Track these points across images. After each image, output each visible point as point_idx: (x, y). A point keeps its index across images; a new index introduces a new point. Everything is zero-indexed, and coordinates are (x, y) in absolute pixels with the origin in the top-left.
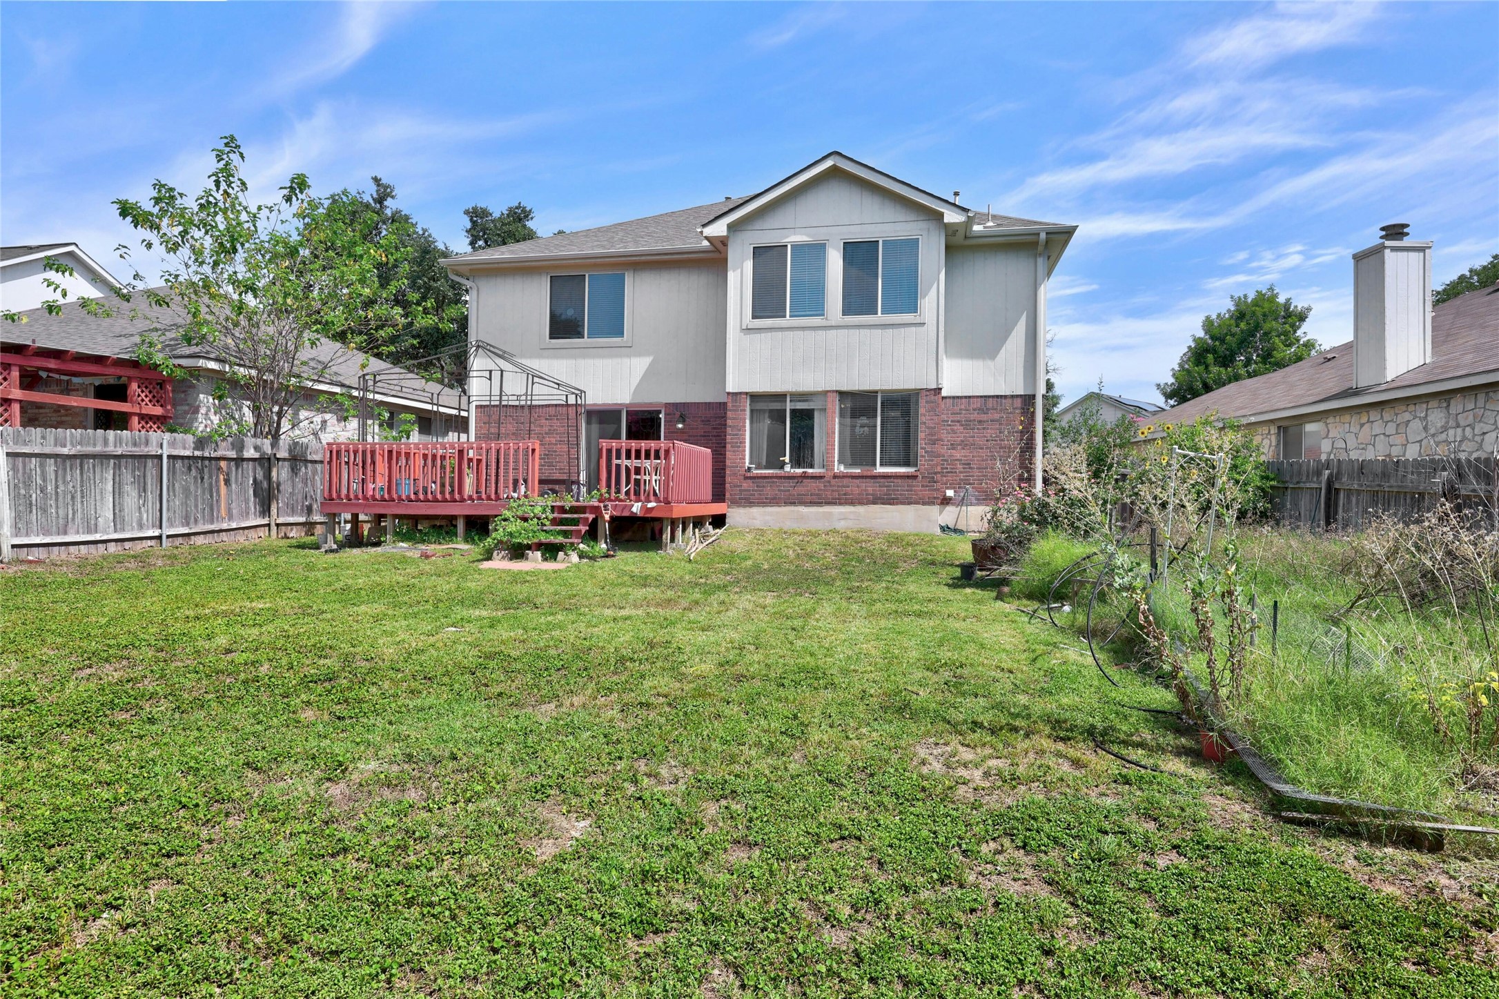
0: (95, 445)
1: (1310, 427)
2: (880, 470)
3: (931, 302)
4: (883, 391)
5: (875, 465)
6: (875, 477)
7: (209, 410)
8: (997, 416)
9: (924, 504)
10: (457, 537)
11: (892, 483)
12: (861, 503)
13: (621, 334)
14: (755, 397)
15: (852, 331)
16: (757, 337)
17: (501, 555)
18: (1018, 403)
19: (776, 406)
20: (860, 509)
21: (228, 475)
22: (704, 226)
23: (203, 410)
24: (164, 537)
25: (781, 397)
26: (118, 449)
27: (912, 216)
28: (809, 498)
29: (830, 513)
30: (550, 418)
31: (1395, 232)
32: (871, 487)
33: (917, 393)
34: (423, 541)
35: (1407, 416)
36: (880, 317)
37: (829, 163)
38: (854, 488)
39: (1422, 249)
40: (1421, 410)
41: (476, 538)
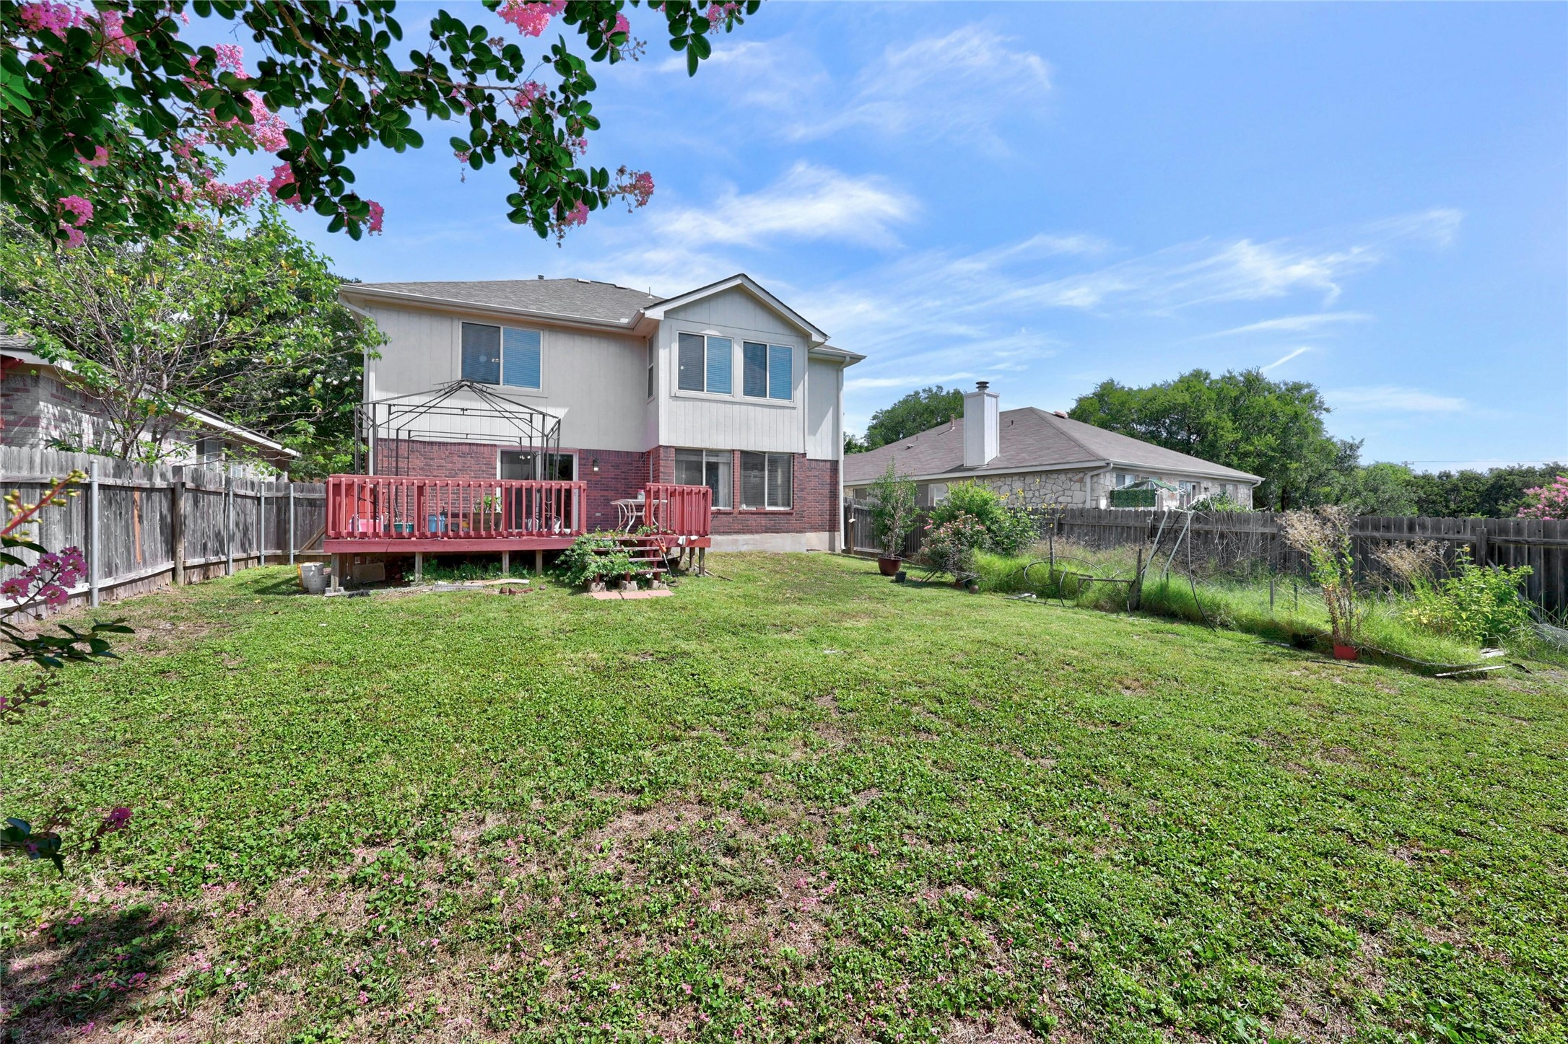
0: (20, 468)
1: (931, 486)
2: (769, 508)
3: (800, 393)
4: (769, 453)
5: (764, 504)
6: (766, 514)
7: (49, 424)
8: (817, 473)
9: (797, 532)
10: (502, 571)
11: (777, 518)
12: (757, 532)
13: (538, 386)
14: (679, 450)
15: (750, 407)
16: (681, 403)
17: (599, 587)
18: (828, 465)
19: (693, 458)
20: (757, 537)
21: (141, 510)
22: (646, 309)
23: (43, 423)
24: (96, 592)
25: (699, 452)
26: (44, 475)
27: (787, 332)
28: (722, 529)
29: (737, 540)
30: (463, 455)
31: (983, 385)
32: (763, 521)
33: (792, 455)
34: (462, 578)
35: (1000, 483)
36: (768, 400)
37: (738, 282)
38: (753, 521)
39: (996, 397)
40: (1008, 481)
41: (525, 572)
